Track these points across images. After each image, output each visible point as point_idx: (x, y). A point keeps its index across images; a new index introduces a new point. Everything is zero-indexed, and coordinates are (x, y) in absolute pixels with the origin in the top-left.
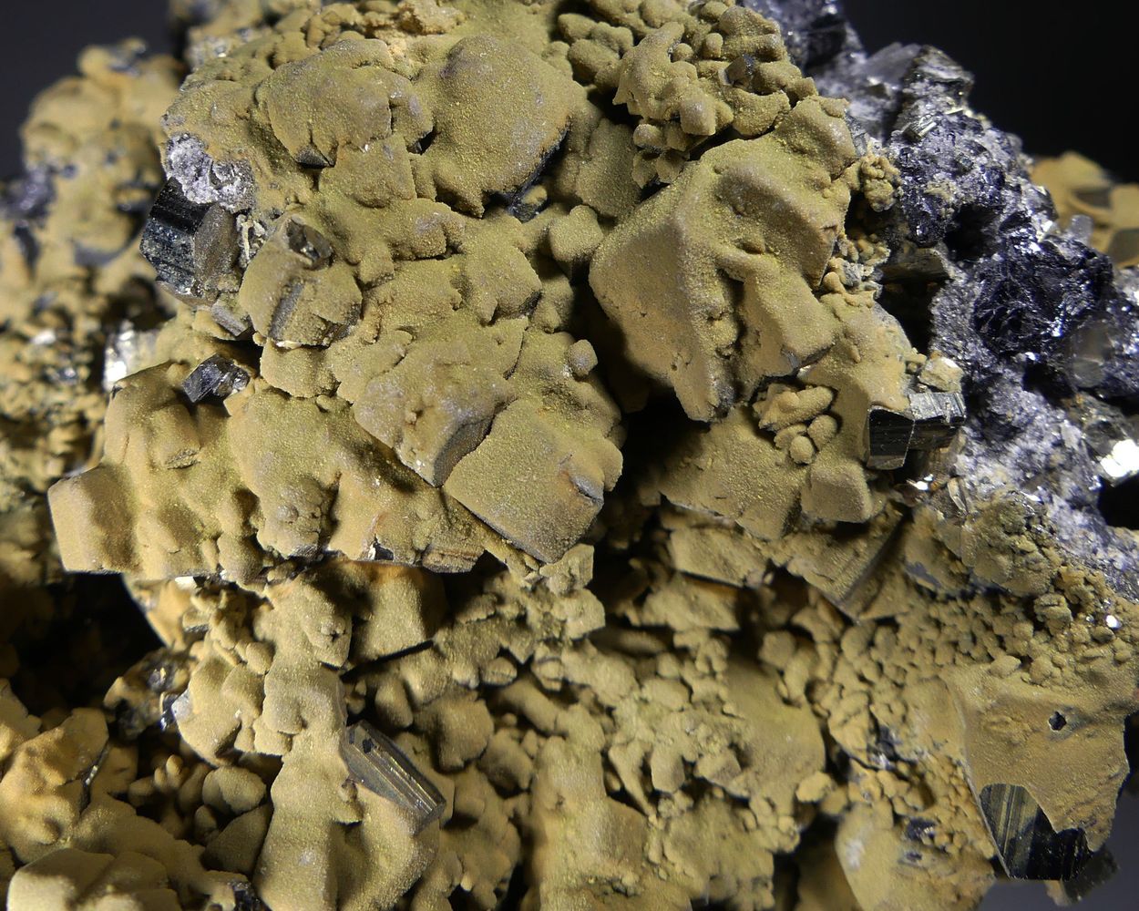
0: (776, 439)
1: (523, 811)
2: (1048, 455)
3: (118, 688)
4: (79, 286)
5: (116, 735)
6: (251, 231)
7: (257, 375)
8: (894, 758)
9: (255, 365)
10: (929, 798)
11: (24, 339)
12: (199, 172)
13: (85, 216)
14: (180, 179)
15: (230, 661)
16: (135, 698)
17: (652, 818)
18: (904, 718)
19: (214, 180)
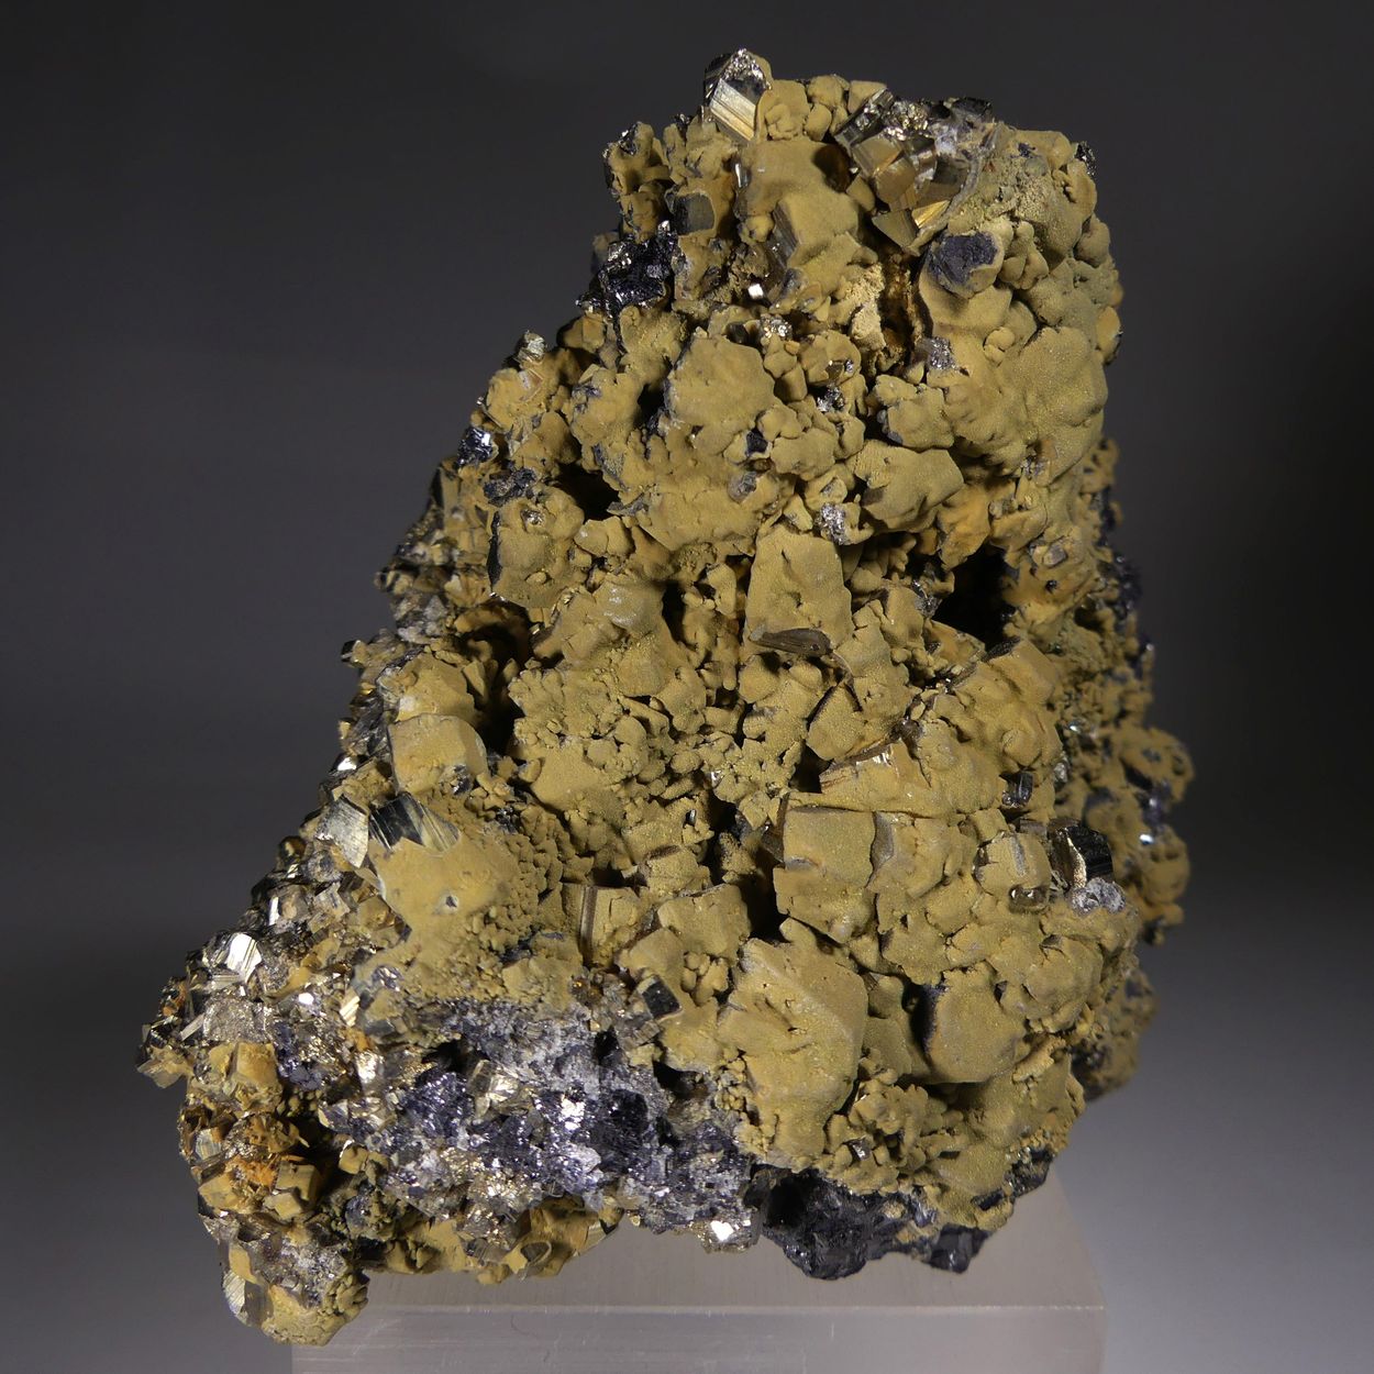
0: (708, 958)
1: (693, 655)
2: (534, 1053)
3: (950, 585)
4: (1094, 774)
5: (936, 560)
6: (1056, 883)
7: (1000, 808)
8: (498, 817)
9: (1004, 812)
10: (469, 807)
11: (1104, 724)
12: (1102, 895)
13: (1120, 820)
14: (1108, 885)
15: (910, 643)
16: (938, 584)
17: (621, 698)
18: (507, 844)
19: (1093, 897)
